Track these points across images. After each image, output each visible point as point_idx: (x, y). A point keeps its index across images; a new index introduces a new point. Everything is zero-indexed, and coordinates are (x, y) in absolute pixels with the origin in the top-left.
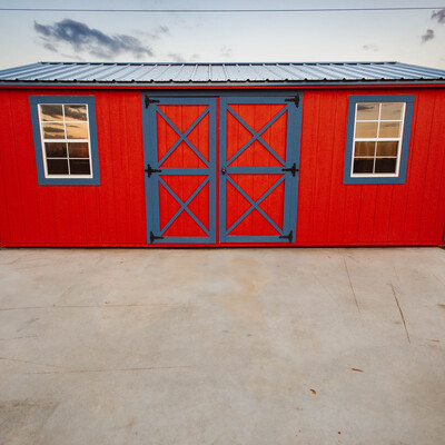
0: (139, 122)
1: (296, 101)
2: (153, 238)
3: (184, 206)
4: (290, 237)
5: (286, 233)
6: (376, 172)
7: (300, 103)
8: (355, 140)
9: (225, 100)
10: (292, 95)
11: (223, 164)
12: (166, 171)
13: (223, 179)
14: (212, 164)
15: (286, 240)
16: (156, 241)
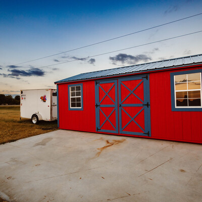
0: (94, 90)
1: (147, 78)
2: (98, 129)
3: (107, 118)
4: (148, 134)
5: (146, 132)
6: (189, 106)
7: (148, 78)
8: (175, 91)
9: (120, 80)
10: (145, 76)
11: (120, 103)
12: (102, 106)
13: (120, 108)
14: (116, 103)
15: (147, 135)
16: (98, 131)
